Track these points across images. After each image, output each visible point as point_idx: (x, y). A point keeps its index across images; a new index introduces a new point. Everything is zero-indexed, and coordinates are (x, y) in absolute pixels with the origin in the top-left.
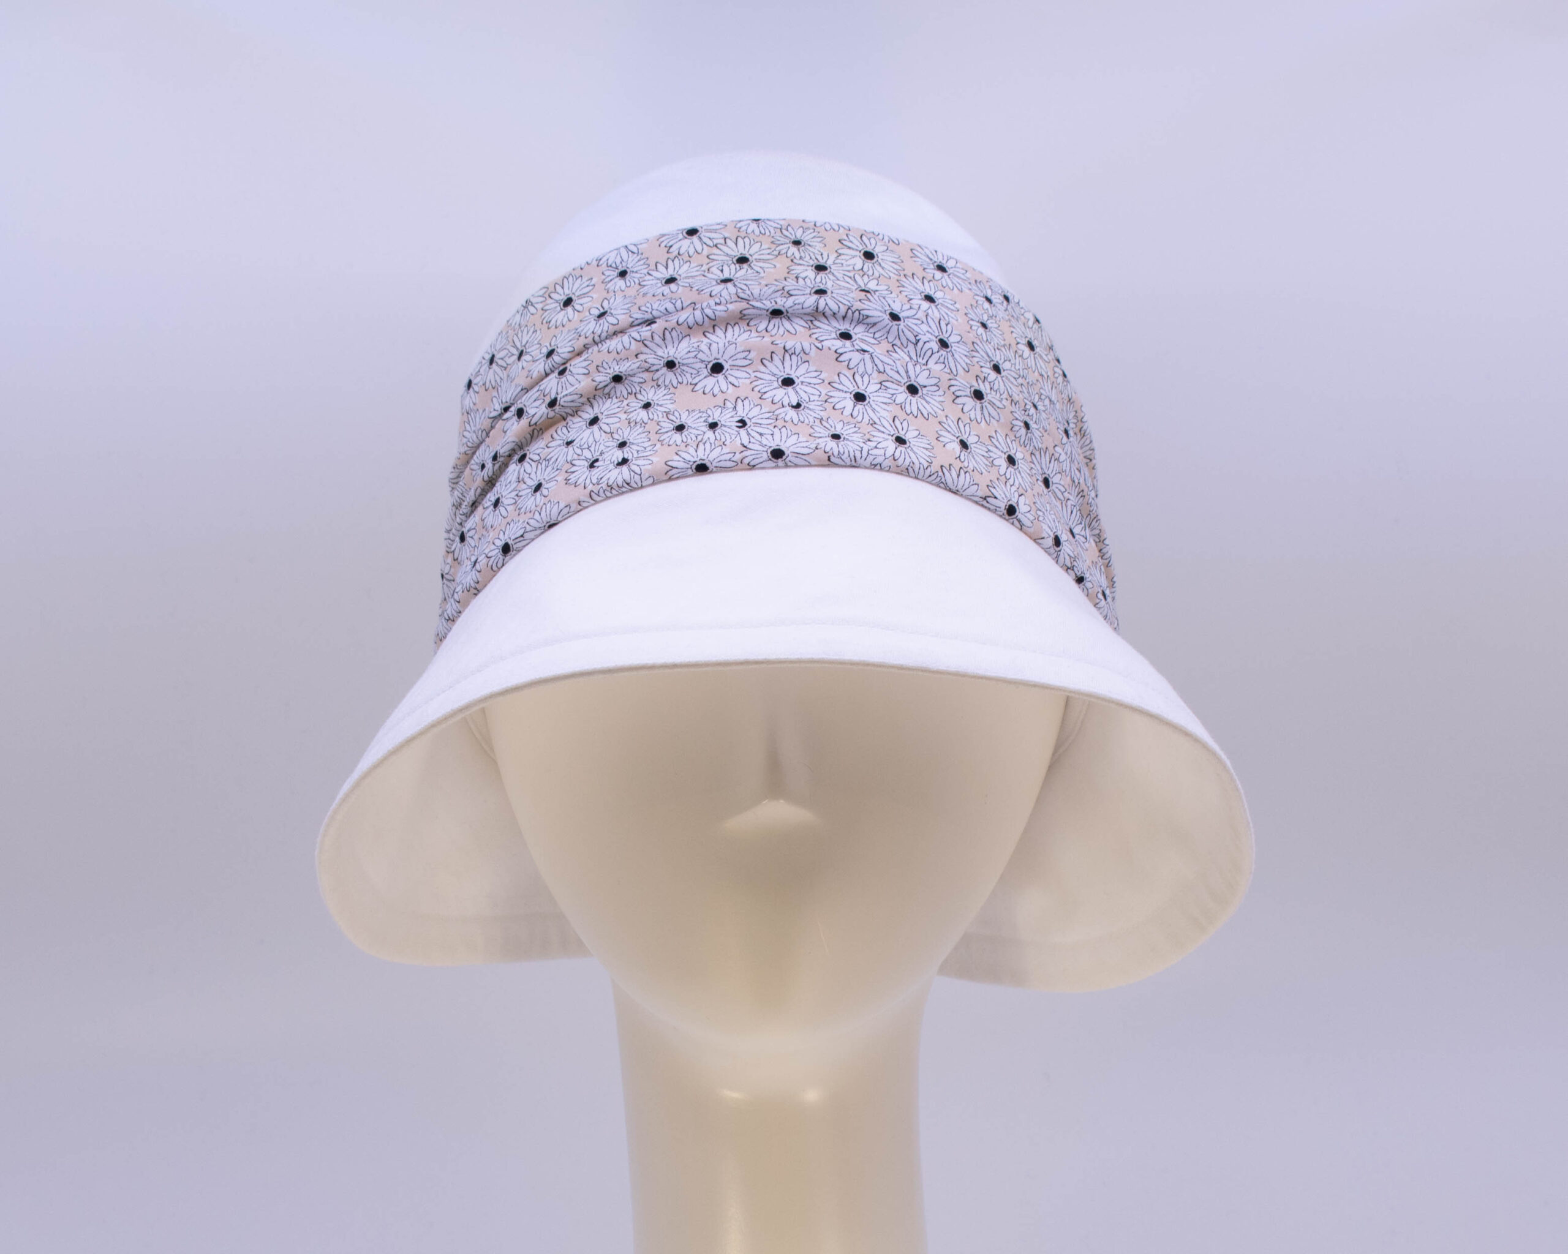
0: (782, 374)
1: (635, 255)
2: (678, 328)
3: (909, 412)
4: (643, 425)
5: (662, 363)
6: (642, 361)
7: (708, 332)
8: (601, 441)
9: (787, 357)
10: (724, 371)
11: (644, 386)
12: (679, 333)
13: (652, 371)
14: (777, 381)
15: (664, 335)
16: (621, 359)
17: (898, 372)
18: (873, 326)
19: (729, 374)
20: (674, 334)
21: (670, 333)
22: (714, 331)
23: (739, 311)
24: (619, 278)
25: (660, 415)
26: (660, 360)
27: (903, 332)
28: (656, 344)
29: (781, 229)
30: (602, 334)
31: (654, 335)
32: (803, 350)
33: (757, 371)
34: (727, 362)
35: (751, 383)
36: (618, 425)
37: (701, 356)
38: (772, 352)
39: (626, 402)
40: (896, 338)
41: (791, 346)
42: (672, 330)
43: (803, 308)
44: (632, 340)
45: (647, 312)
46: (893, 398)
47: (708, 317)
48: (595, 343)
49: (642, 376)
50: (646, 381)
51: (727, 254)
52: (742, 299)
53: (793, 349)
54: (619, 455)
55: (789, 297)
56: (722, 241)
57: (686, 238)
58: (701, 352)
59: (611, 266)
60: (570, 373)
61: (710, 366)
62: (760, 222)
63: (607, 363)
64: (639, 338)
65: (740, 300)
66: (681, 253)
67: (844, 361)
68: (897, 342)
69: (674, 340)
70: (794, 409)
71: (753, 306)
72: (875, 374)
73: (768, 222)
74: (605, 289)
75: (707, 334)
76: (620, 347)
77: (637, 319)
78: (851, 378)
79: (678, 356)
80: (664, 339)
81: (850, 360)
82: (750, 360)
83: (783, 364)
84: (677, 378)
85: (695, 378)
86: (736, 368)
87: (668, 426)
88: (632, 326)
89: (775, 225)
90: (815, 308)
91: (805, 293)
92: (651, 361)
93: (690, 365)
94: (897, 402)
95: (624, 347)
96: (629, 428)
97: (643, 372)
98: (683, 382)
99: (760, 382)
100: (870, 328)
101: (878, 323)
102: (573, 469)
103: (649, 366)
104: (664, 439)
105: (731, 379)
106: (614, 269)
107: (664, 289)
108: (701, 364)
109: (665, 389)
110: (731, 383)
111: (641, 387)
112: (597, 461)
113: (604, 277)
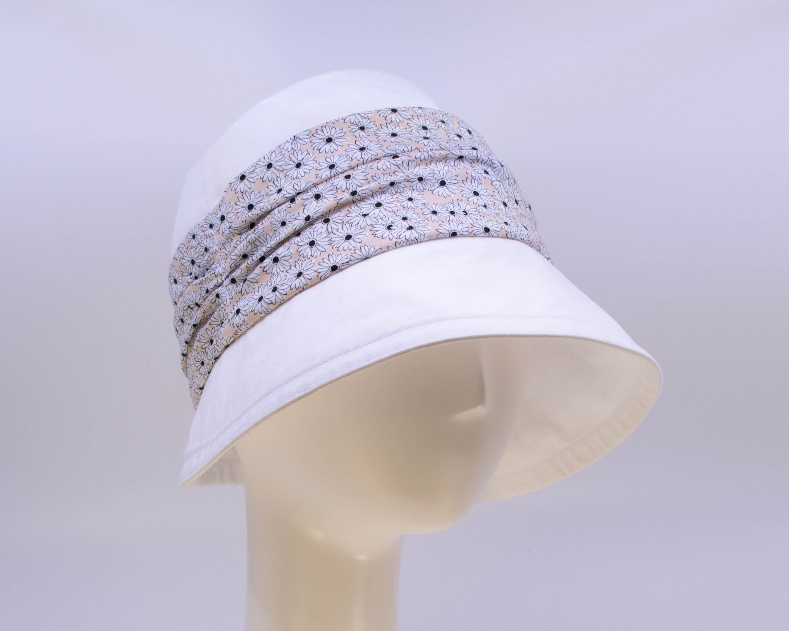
0: (472, 189)
1: (367, 119)
2: (416, 161)
4: (413, 209)
6: (406, 176)
8: (388, 216)
9: (473, 180)
10: (446, 185)
11: (405, 189)
12: (416, 162)
13: (411, 182)
14: (471, 192)
15: (409, 163)
16: (386, 174)
17: (511, 193)
18: (494, 169)
19: (449, 187)
20: (413, 163)
21: (412, 162)
23: (445, 156)
24: (360, 130)
25: (421, 205)
26: (416, 176)
28: (404, 167)
30: (368, 159)
31: (404, 162)
32: (479, 178)
33: (461, 186)
34: (447, 180)
35: (460, 192)
36: (397, 208)
37: (435, 176)
39: (395, 197)
42: (413, 161)
43: (472, 156)
44: (392, 165)
45: (393, 150)
46: (514, 206)
47: (431, 156)
48: (363, 163)
49: (404, 184)
50: (406, 187)
51: (416, 124)
53: (475, 177)
54: (406, 224)
56: (411, 117)
57: (392, 113)
58: (435, 174)
59: (353, 123)
60: (353, 178)
61: (439, 182)
63: (378, 175)
64: (395, 164)
66: (393, 121)
67: (494, 185)
70: (484, 208)
71: (452, 153)
72: (505, 193)
74: (354, 136)
75: (427, 165)
76: (385, 168)
77: (388, 153)
78: (498, 193)
79: (424, 175)
80: (408, 166)
81: (496, 185)
82: (458, 180)
83: (472, 184)
84: (423, 187)
85: (432, 187)
86: (452, 184)
87: (427, 211)
88: (385, 156)
90: (476, 157)
92: (411, 176)
93: (430, 180)
95: (388, 168)
96: (405, 210)
97: (405, 181)
98: (426, 189)
99: (465, 192)
100: (493, 169)
101: (497, 167)
102: (375, 229)
103: (410, 179)
104: (428, 218)
105: (450, 189)
106: (356, 126)
107: (393, 139)
108: (435, 180)
109: (417, 192)
110: (451, 191)
111: (403, 190)
112: (391, 226)
113: (350, 129)
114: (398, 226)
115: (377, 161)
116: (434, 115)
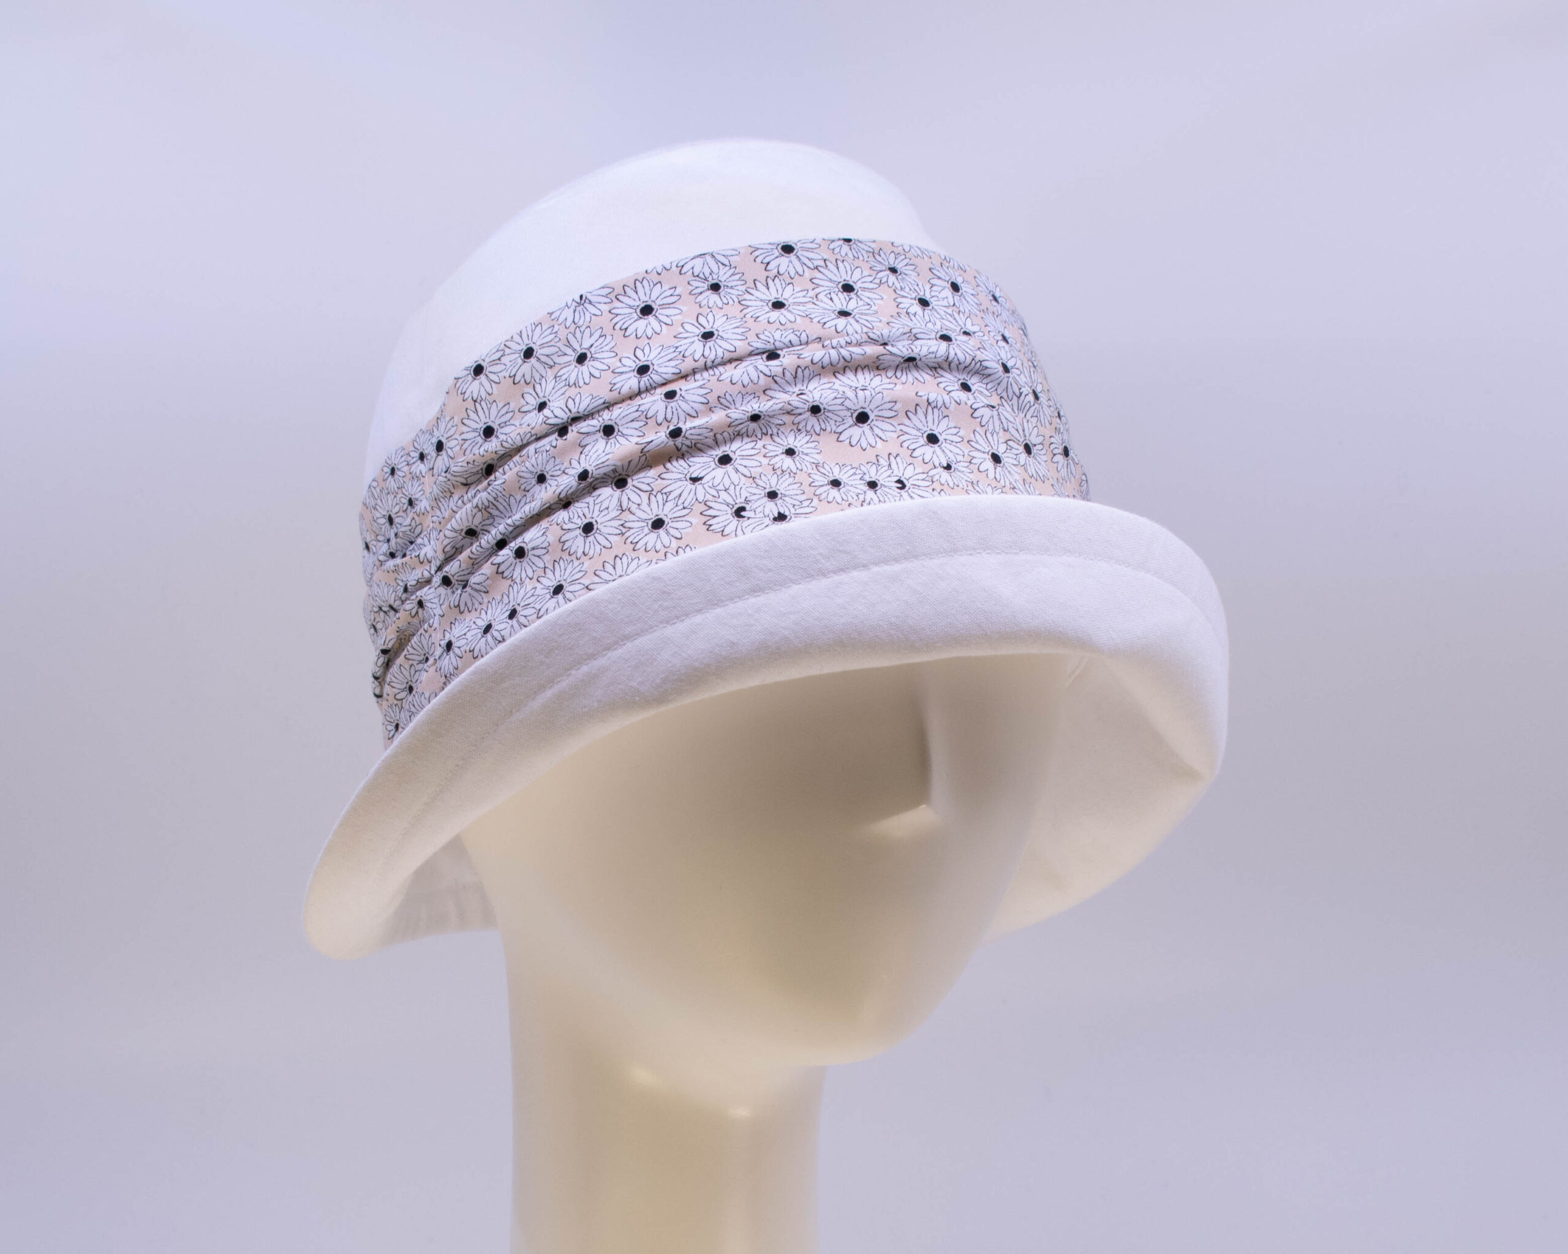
0: (926, 429)
1: (728, 268)
3: (1031, 475)
4: (792, 474)
5: (806, 407)
6: (784, 403)
7: (839, 373)
8: (741, 485)
9: (930, 409)
10: (869, 422)
11: (783, 428)
12: (811, 371)
13: (794, 414)
14: (923, 437)
15: (796, 373)
16: (747, 393)
17: (1017, 430)
18: (987, 377)
19: (874, 425)
20: (807, 372)
21: (803, 371)
22: (844, 372)
23: (876, 356)
24: (711, 291)
25: (810, 467)
26: (805, 404)
27: (1011, 384)
28: (786, 381)
29: (873, 254)
30: (716, 360)
31: (786, 371)
32: (944, 404)
33: (902, 424)
34: (872, 412)
35: (898, 437)
36: (759, 470)
37: (847, 403)
38: (917, 405)
39: (760, 444)
40: (1004, 390)
41: (933, 400)
42: (805, 368)
44: (761, 375)
45: (769, 342)
46: (1018, 459)
47: (844, 359)
48: (706, 368)
49: (780, 418)
50: (785, 424)
51: (831, 279)
52: (872, 339)
53: (935, 402)
54: (772, 508)
55: (915, 340)
56: (822, 263)
57: (783, 255)
58: (848, 400)
59: (698, 276)
60: (681, 398)
61: (855, 415)
62: (851, 243)
63: (731, 395)
64: (768, 373)
65: (870, 340)
66: (781, 272)
67: (978, 418)
68: (1004, 395)
69: (805, 378)
70: (946, 471)
71: (890, 352)
72: (1001, 432)
73: (859, 244)
74: (696, 303)
75: (837, 374)
76: (746, 381)
77: (758, 349)
78: (984, 436)
79: (824, 401)
80: (795, 377)
81: (983, 416)
82: (895, 411)
83: (926, 418)
84: (820, 424)
85: (839, 426)
86: (882, 419)
87: (821, 480)
88: (751, 354)
89: (867, 248)
90: (945, 359)
91: (931, 337)
92: (795, 404)
93: (836, 412)
94: (1021, 463)
95: (752, 381)
96: (775, 476)
97: (783, 414)
98: (826, 430)
99: (907, 437)
100: (983, 379)
101: (992, 374)
102: (711, 512)
103: (792, 408)
104: (821, 494)
105: (877, 431)
106: (703, 281)
107: (775, 315)
108: (846, 412)
109: (806, 435)
110: (877, 435)
111: (779, 429)
112: (743, 509)
113: (692, 288)
114: (758, 511)
115: (734, 364)
116: (877, 257)
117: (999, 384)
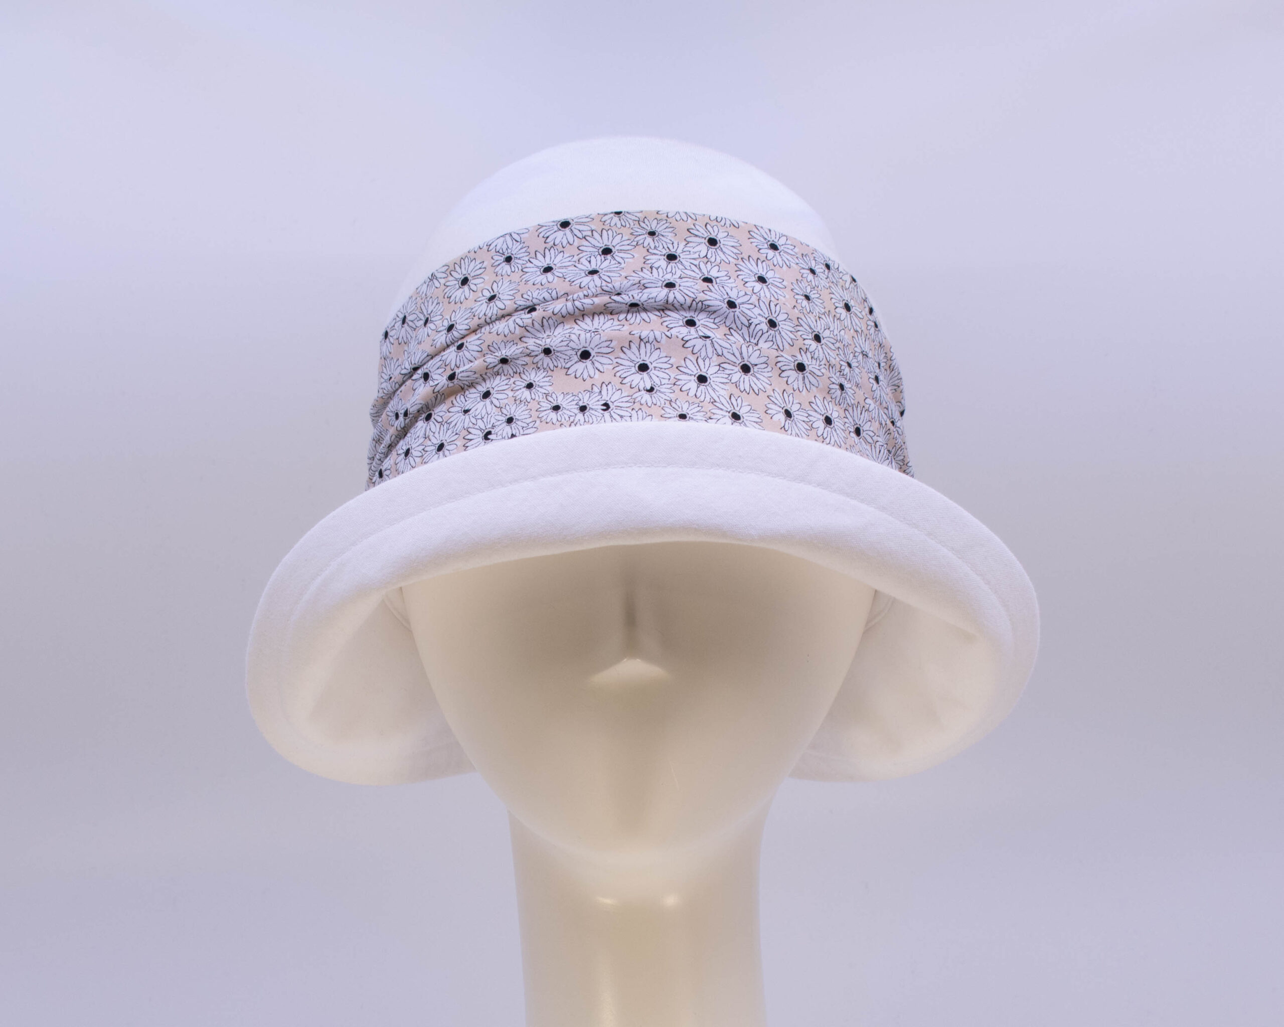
0: (639, 360)
1: (519, 243)
2: (554, 317)
3: (742, 389)
4: (526, 403)
5: (540, 350)
6: (524, 347)
7: (579, 320)
8: (492, 414)
9: (642, 344)
10: (591, 358)
11: (526, 368)
12: (555, 321)
13: (532, 356)
14: (635, 367)
15: (542, 322)
16: (508, 341)
17: (733, 354)
18: (713, 313)
19: (595, 360)
20: (551, 321)
21: (547, 321)
22: (583, 319)
23: (603, 306)
24: (505, 263)
25: (541, 396)
26: (539, 347)
27: (738, 317)
28: (536, 329)
29: (639, 221)
30: (492, 317)
31: (534, 322)
32: (656, 339)
33: (618, 358)
34: (593, 350)
35: (613, 369)
36: (506, 401)
37: (571, 344)
38: (630, 341)
39: (512, 380)
40: (732, 322)
41: (645, 336)
42: (549, 318)
43: (655, 302)
44: (517, 326)
45: (528, 300)
46: (729, 378)
47: (578, 307)
48: (487, 323)
49: (523, 360)
50: (527, 364)
51: (594, 246)
52: (606, 291)
53: (647, 338)
54: (508, 431)
55: (644, 289)
56: (589, 233)
57: (560, 230)
58: (572, 342)
59: (498, 252)
60: (466, 349)
61: (579, 353)
62: (621, 215)
63: (496, 344)
64: (522, 325)
65: (604, 292)
66: (556, 244)
67: (690, 347)
68: (733, 326)
69: (551, 326)
70: (648, 393)
71: (614, 300)
72: (715, 357)
73: (627, 215)
74: (494, 273)
75: (577, 321)
76: (507, 331)
77: (520, 306)
78: (695, 362)
79: (553, 344)
80: (543, 326)
81: (694, 346)
82: (612, 348)
83: (639, 351)
84: (553, 362)
85: (567, 363)
86: (601, 355)
87: (546, 405)
88: (516, 310)
89: (634, 218)
91: (658, 285)
92: (531, 348)
93: (563, 352)
94: (732, 381)
95: (510, 332)
96: (515, 404)
97: (525, 356)
98: (558, 366)
99: (621, 367)
100: (711, 314)
101: (718, 310)
102: (470, 437)
103: (530, 351)
104: (543, 417)
105: (597, 365)
106: (501, 255)
107: (542, 278)
108: (572, 351)
109: (544, 372)
110: (597, 368)
111: (524, 369)
112: (489, 433)
113: (493, 261)
114: (499, 434)
115: (507, 318)
116: (642, 224)
117: (726, 318)
